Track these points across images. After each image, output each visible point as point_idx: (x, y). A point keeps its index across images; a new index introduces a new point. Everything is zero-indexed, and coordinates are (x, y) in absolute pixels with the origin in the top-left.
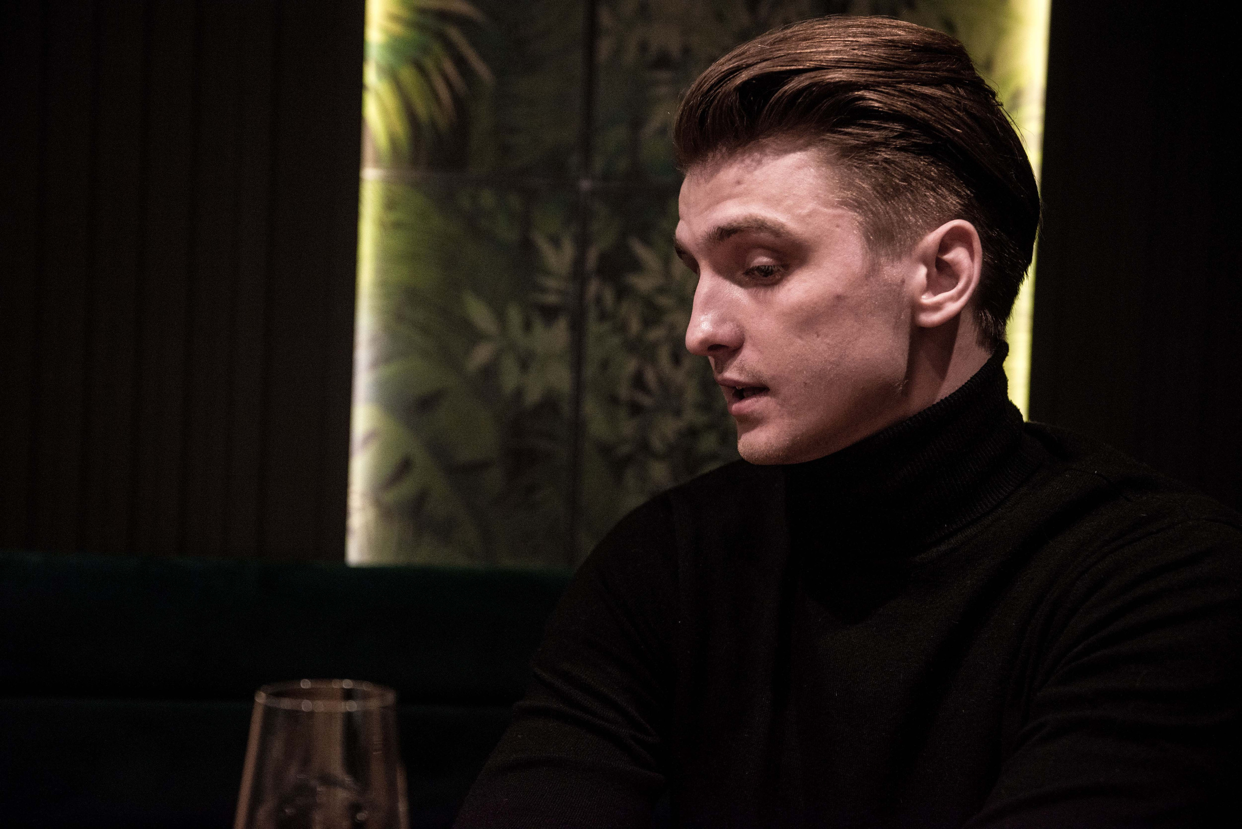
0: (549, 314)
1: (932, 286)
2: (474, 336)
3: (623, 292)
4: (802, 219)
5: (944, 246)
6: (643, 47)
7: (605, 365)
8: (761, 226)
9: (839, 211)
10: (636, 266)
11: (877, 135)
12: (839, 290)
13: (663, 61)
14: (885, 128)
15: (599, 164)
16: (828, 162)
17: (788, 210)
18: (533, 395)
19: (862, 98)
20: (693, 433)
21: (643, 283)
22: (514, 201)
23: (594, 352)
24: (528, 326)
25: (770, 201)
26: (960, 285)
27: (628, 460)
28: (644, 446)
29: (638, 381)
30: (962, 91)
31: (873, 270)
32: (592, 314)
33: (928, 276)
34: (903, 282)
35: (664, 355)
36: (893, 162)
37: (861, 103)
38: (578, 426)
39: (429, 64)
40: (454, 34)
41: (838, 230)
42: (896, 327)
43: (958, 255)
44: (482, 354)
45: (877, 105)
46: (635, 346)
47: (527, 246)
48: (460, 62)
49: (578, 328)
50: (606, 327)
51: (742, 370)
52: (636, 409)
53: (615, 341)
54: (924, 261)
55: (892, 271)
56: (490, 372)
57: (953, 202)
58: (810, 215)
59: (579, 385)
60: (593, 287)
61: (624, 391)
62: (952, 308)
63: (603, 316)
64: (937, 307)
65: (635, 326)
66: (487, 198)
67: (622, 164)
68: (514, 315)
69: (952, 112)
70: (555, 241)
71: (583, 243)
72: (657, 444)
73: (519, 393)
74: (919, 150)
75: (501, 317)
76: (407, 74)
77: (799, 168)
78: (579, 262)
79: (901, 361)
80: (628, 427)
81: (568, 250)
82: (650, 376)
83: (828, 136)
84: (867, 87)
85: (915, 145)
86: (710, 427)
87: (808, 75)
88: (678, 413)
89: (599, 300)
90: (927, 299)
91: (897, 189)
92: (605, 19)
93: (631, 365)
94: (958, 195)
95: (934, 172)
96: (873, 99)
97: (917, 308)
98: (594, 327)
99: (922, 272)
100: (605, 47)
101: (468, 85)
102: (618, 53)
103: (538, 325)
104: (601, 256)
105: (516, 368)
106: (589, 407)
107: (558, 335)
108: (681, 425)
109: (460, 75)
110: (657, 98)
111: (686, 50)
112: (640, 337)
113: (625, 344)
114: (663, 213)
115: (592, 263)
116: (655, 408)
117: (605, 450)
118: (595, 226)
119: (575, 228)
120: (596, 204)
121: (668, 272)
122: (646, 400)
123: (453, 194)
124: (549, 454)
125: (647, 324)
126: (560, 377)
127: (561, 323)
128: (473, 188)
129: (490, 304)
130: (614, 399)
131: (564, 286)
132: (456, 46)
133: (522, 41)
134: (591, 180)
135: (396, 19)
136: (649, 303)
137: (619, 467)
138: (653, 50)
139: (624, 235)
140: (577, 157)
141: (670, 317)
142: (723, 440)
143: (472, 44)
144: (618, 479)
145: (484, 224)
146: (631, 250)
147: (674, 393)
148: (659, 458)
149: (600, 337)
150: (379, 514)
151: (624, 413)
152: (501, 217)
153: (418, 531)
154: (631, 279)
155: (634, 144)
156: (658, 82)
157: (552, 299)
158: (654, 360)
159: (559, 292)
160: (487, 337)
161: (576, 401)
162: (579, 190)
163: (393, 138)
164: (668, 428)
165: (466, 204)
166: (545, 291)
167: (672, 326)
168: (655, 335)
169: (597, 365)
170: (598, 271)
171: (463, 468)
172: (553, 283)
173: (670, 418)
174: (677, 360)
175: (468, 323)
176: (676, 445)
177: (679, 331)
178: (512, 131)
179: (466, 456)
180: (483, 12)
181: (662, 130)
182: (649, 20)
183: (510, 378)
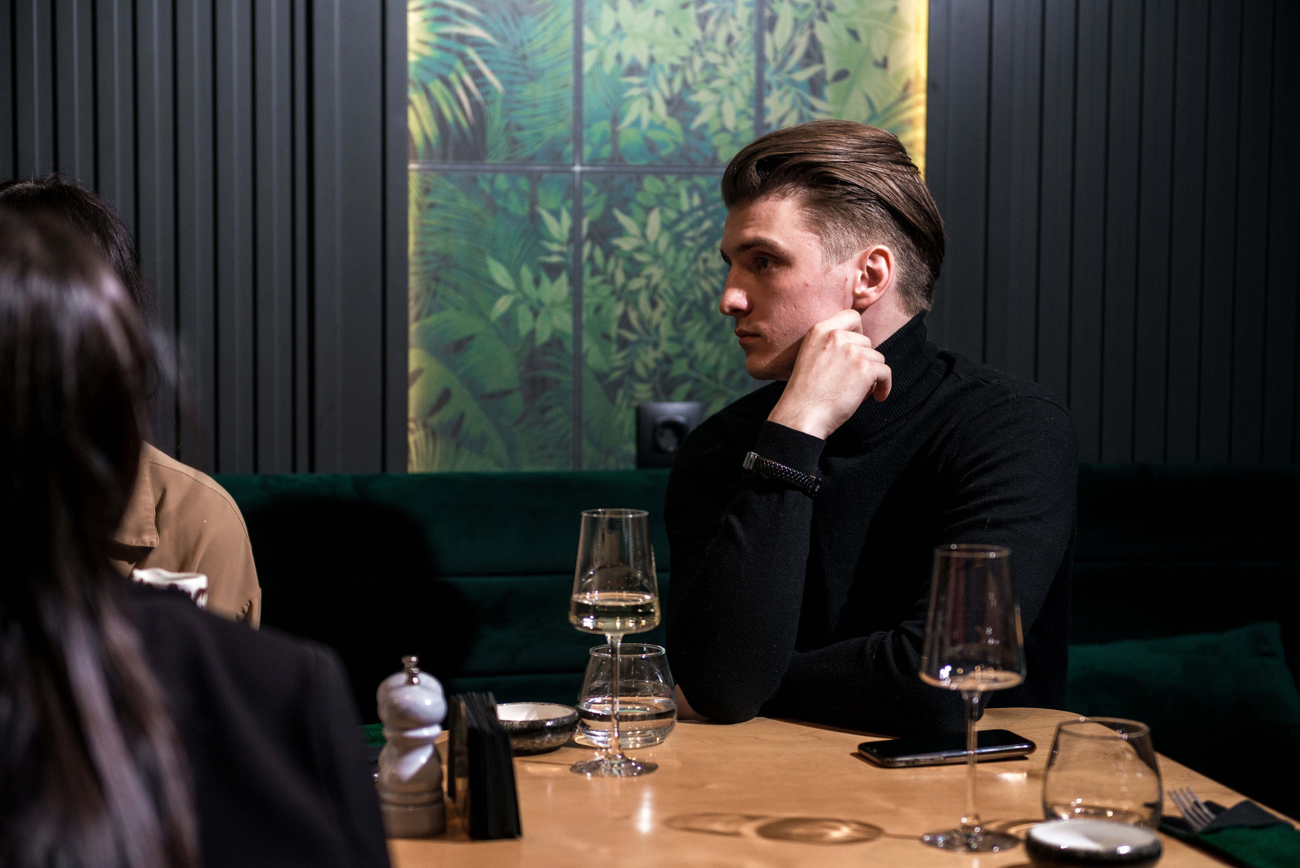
0: (553, 271)
2: (498, 292)
3: (610, 252)
6: (619, 58)
7: (598, 309)
10: (620, 231)
13: (634, 69)
15: (587, 150)
18: (543, 337)
20: (668, 360)
21: (625, 244)
22: (524, 185)
23: (589, 301)
24: (537, 282)
26: (882, 284)
27: (618, 384)
28: (631, 372)
29: (624, 322)
32: (587, 270)
35: (643, 299)
38: (579, 358)
39: (453, 77)
40: (471, 53)
42: (842, 306)
44: (502, 305)
46: (620, 294)
47: (534, 217)
48: (477, 75)
49: (575, 282)
50: (598, 279)
52: (623, 344)
53: (605, 290)
54: (860, 268)
56: (509, 318)
59: (578, 327)
60: (586, 249)
61: (613, 331)
63: (595, 272)
65: (620, 278)
66: (502, 182)
67: (606, 151)
68: (526, 273)
70: (556, 214)
71: (577, 214)
72: (640, 370)
73: (533, 333)
75: (516, 276)
76: (435, 87)
78: (575, 229)
80: (618, 358)
81: (567, 221)
82: (633, 317)
86: (682, 355)
88: (656, 345)
89: (591, 258)
92: (588, 36)
93: (619, 309)
98: (589, 281)
100: (589, 60)
101: (485, 94)
102: (599, 63)
103: (545, 281)
104: (592, 225)
105: (529, 316)
106: (587, 343)
107: (560, 288)
108: (658, 354)
109: (478, 86)
110: (631, 98)
111: (652, 60)
112: (624, 286)
113: (613, 293)
114: (640, 189)
115: (585, 230)
116: (639, 342)
117: (601, 377)
118: (586, 201)
119: (570, 203)
120: (587, 185)
121: (644, 235)
122: (631, 337)
123: (475, 180)
124: (558, 382)
125: (629, 276)
126: (563, 321)
127: (564, 279)
128: (489, 176)
129: (507, 265)
130: (606, 337)
131: (565, 249)
132: (472, 63)
133: (524, 57)
134: (582, 165)
135: (425, 43)
136: (630, 259)
137: (611, 389)
138: (627, 60)
139: (609, 207)
140: (570, 148)
141: (647, 271)
142: (691, 366)
143: (486, 62)
144: (612, 399)
145: (500, 202)
146: (614, 219)
147: (652, 330)
148: (641, 380)
149: (593, 288)
150: (427, 436)
151: (614, 347)
152: (513, 196)
153: (458, 446)
154: (617, 241)
155: (615, 133)
156: (631, 85)
157: (555, 259)
158: (636, 304)
159: (561, 254)
160: (506, 292)
161: (577, 340)
162: (573, 173)
163: (426, 138)
164: (648, 357)
165: (485, 187)
166: (550, 253)
167: (649, 277)
168: (636, 284)
169: (592, 310)
170: (590, 236)
171: (493, 396)
172: (555, 247)
173: (650, 349)
174: (653, 304)
175: (491, 282)
176: (655, 371)
177: (655, 281)
178: (520, 128)
179: (492, 386)
180: (495, 35)
181: (636, 123)
182: (623, 36)
183: (525, 323)
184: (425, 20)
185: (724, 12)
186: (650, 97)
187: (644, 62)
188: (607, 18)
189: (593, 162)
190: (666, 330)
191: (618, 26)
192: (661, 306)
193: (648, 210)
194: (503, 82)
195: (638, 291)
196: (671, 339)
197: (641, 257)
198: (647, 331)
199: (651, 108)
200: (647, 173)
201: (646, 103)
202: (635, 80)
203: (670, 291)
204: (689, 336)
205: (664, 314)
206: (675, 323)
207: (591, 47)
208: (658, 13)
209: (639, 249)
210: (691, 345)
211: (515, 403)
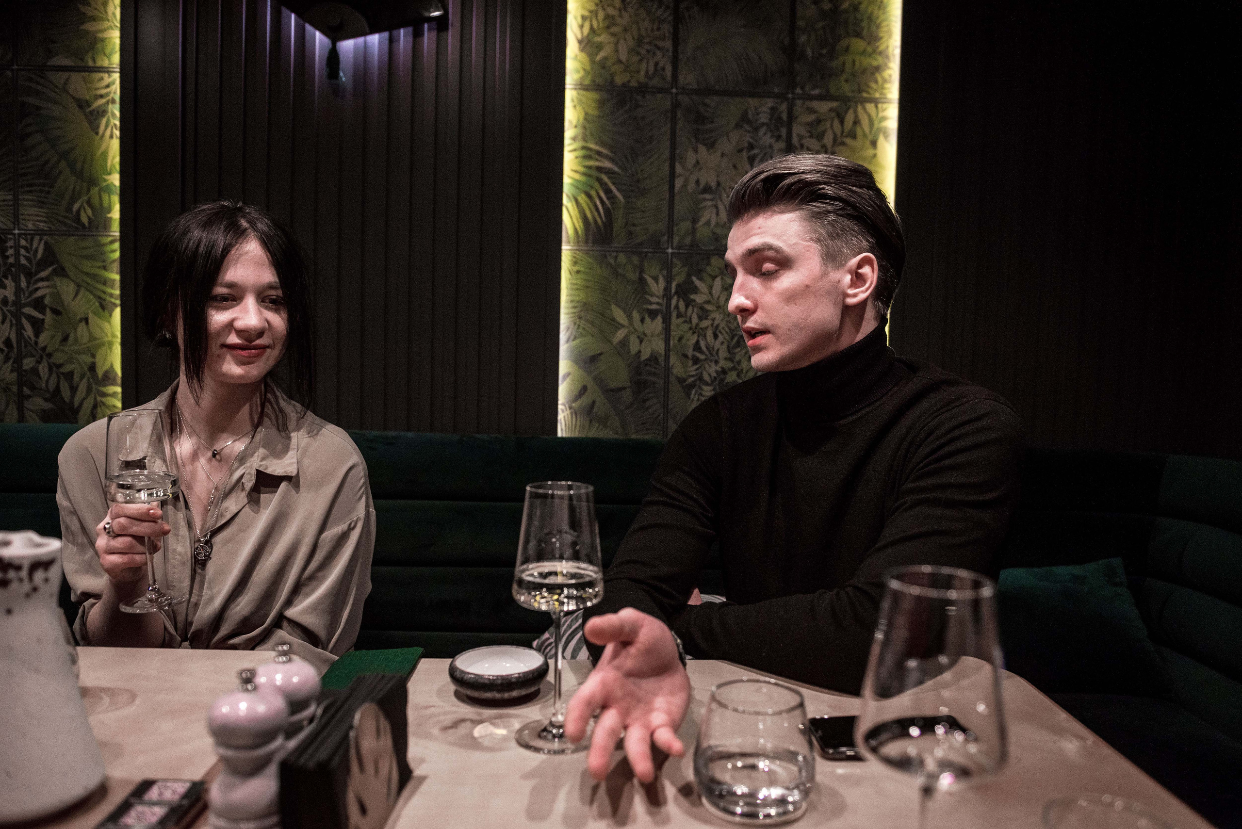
0: (653, 314)
1: (853, 285)
2: (618, 326)
3: (689, 303)
4: (790, 246)
5: (860, 265)
6: (698, 182)
7: (680, 339)
8: (770, 247)
9: (809, 244)
10: (696, 290)
11: (830, 208)
12: (807, 282)
13: (707, 189)
14: (834, 205)
15: (676, 240)
16: (805, 220)
17: (784, 241)
18: (645, 355)
19: (823, 189)
20: (724, 372)
21: (699, 299)
22: (635, 259)
23: (675, 333)
24: (642, 320)
25: (774, 236)
26: (867, 285)
27: (692, 386)
28: (701, 379)
29: (697, 347)
30: (871, 192)
31: (824, 275)
32: (674, 315)
33: (852, 280)
34: (839, 281)
35: (709, 333)
36: (837, 222)
37: (823, 191)
38: (668, 369)
39: (593, 193)
40: (605, 178)
41: (809, 253)
42: (835, 304)
43: (866, 270)
44: (620, 335)
45: (830, 192)
46: (694, 330)
47: (642, 281)
48: (608, 191)
49: (667, 321)
50: (681, 320)
51: (756, 322)
52: (696, 361)
53: (686, 327)
54: (850, 272)
55: (834, 275)
56: (624, 343)
57: (865, 243)
58: (794, 244)
59: (667, 350)
60: (674, 301)
61: (690, 352)
62: (862, 296)
63: (679, 316)
64: (855, 295)
65: (695, 320)
66: (622, 258)
67: (688, 240)
68: (636, 315)
69: (866, 200)
70: (656, 279)
71: (669, 279)
72: (706, 377)
73: (640, 352)
74: (850, 217)
75: (630, 317)
76: (582, 199)
77: (790, 221)
78: (667, 289)
79: (836, 322)
80: (692, 369)
81: (662, 283)
82: (702, 344)
83: (805, 207)
84: (825, 183)
85: (848, 214)
86: (733, 369)
87: (798, 176)
88: (716, 362)
89: (677, 307)
90: (850, 291)
91: (838, 234)
92: (679, 169)
93: (694, 339)
94: (868, 241)
95: (856, 228)
96: (829, 190)
97: (846, 295)
98: (674, 320)
99: (848, 278)
100: (678, 183)
101: (612, 203)
102: (685, 185)
103: (648, 320)
104: (678, 286)
105: (637, 341)
106: (673, 360)
107: (658, 324)
108: (718, 368)
109: (608, 198)
110: (705, 207)
111: (719, 184)
112: (697, 324)
113: (691, 329)
114: (709, 264)
115: (673, 291)
116: (706, 360)
117: (681, 381)
118: (675, 271)
119: (665, 272)
120: (675, 261)
121: (711, 294)
122: (702, 357)
123: (605, 256)
124: (654, 383)
125: (701, 319)
126: (659, 346)
127: (659, 319)
128: (615, 254)
129: (624, 310)
130: (686, 356)
131: (660, 301)
132: (606, 184)
133: (638, 181)
134: (672, 248)
135: (576, 172)
136: (702, 308)
137: (688, 389)
138: (702, 184)
139: (689, 275)
140: (665, 238)
141: (712, 316)
142: (738, 376)
143: (614, 183)
144: (688, 395)
145: (621, 271)
146: (693, 283)
147: (714, 353)
148: (707, 384)
149: (678, 325)
150: (571, 413)
151: (690, 362)
152: (629, 267)
153: (591, 422)
154: (693, 297)
155: (694, 230)
156: (705, 200)
157: (654, 307)
158: (705, 336)
159: (658, 303)
160: (623, 326)
161: (667, 357)
162: (667, 253)
163: (576, 230)
164: (712, 370)
165: (612, 261)
166: (651, 303)
167: (713, 320)
168: (705, 324)
169: (676, 339)
170: (676, 293)
171: (612, 390)
172: (654, 300)
173: (713, 364)
174: (716, 336)
175: (614, 320)
176: (715, 378)
177: (716, 323)
178: (634, 225)
179: (613, 385)
180: (620, 167)
181: (708, 223)
182: (701, 169)
183: (634, 347)
184: (577, 157)
185: (765, 154)
186: (717, 207)
187: (713, 184)
188: (691, 157)
189: (679, 248)
190: (723, 353)
191: (698, 162)
192: (721, 338)
193: (714, 278)
194: (624, 197)
195: (707, 328)
196: (726, 359)
197: (708, 307)
198: (711, 354)
199: (717, 214)
200: (714, 254)
201: (714, 211)
202: (708, 196)
203: (727, 329)
204: (737, 358)
205: (722, 343)
206: (729, 349)
207: (680, 175)
208: (722, 155)
209: (708, 302)
210: (739, 362)
211: (627, 395)
